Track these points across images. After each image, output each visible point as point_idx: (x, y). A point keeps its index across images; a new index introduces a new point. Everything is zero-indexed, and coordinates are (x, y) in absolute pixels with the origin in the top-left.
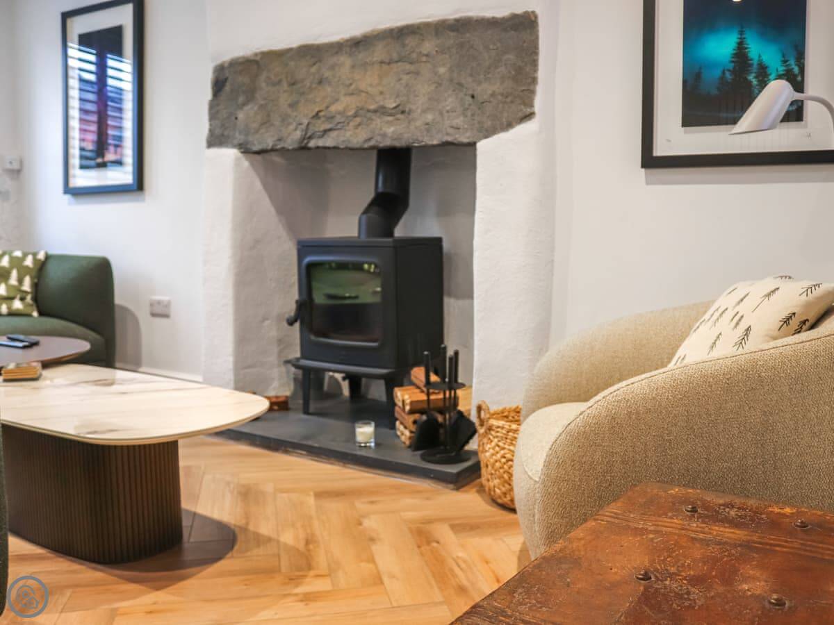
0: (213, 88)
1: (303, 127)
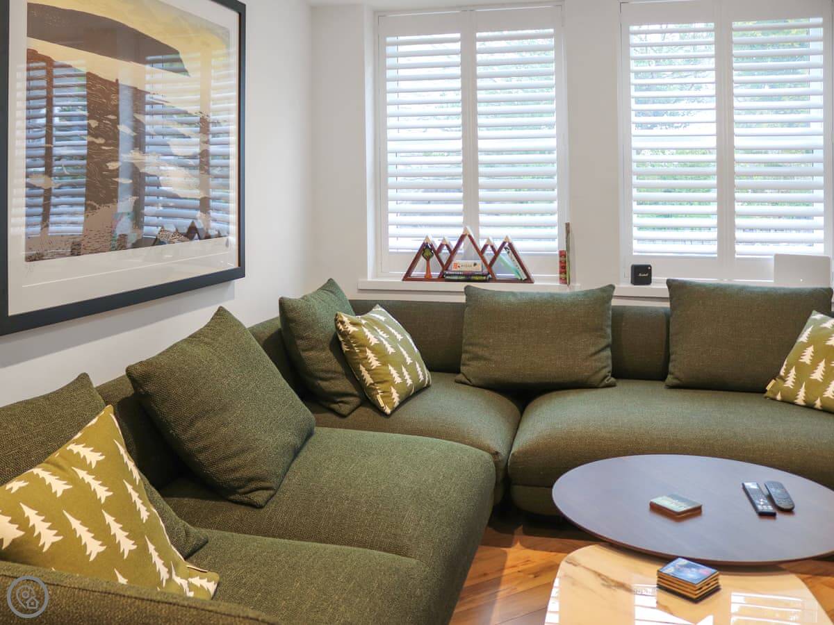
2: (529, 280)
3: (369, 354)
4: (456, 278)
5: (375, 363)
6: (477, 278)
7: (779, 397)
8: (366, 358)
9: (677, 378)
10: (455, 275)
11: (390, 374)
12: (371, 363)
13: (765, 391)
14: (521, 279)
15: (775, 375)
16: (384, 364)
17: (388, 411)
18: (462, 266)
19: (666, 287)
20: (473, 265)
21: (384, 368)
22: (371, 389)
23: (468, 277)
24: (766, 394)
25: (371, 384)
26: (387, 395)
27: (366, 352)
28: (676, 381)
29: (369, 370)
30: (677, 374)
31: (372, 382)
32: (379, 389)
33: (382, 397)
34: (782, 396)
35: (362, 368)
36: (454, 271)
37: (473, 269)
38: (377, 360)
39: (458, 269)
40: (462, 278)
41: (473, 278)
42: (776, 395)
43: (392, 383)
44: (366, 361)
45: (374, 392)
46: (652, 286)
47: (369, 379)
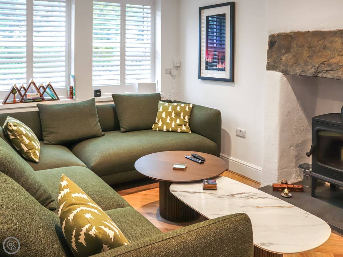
0: (269, 45)
1: (316, 67)
2: (58, 99)
3: (24, 138)
4: (29, 101)
5: (27, 142)
6: (38, 100)
7: (157, 130)
8: (23, 140)
9: (125, 129)
10: (28, 100)
11: (33, 145)
12: (25, 142)
13: (152, 129)
14: (55, 99)
15: (154, 122)
16: (30, 141)
17: (37, 160)
18: (32, 96)
19: (112, 97)
20: (36, 95)
21: (31, 143)
22: (27, 153)
23: (34, 100)
24: (153, 129)
25: (27, 151)
26: (35, 154)
27: (22, 137)
28: (125, 130)
29: (25, 145)
30: (125, 127)
31: (27, 150)
32: (31, 152)
33: (33, 155)
34: (158, 129)
35: (22, 144)
36: (28, 98)
37: (36, 97)
38: (28, 140)
39: (30, 97)
40: (31, 101)
41: (36, 100)
42: (157, 129)
43: (36, 149)
44: (23, 141)
45: (29, 154)
46: (101, 97)
47: (25, 149)
